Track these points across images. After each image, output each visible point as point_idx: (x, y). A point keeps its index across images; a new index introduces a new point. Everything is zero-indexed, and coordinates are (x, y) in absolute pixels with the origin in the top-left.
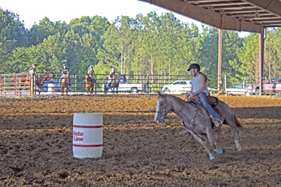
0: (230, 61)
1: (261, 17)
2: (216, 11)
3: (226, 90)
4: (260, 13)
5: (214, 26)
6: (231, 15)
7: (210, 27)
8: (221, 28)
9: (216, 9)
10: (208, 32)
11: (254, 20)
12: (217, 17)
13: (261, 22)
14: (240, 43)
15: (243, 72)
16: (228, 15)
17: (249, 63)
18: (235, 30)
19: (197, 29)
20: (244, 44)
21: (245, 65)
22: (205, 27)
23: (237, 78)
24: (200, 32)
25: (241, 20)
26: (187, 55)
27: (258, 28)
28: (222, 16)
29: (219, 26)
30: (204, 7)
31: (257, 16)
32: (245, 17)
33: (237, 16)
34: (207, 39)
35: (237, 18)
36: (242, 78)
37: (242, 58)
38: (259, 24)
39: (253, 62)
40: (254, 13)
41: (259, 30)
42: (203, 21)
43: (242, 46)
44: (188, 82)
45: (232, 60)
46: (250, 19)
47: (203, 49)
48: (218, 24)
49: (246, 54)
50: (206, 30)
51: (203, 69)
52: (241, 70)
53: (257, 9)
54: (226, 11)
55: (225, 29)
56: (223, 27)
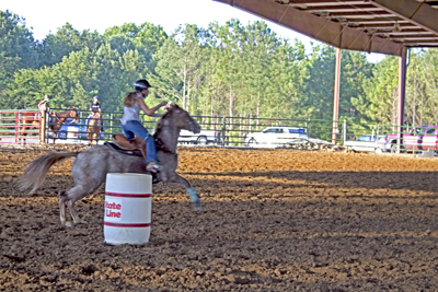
0: (352, 99)
1: (403, 31)
2: (332, 20)
3: (346, 143)
4: (402, 25)
5: (330, 43)
6: (356, 27)
7: (323, 46)
8: (339, 47)
9: (333, 17)
10: (320, 53)
11: (391, 36)
12: (334, 29)
13: (402, 40)
14: (369, 72)
15: (373, 116)
16: (351, 26)
17: (382, 103)
18: (362, 50)
19: (303, 47)
20: (375, 73)
21: (376, 106)
22: (315, 45)
23: (363, 125)
24: (306, 53)
25: (371, 36)
26: (285, 87)
27: (398, 47)
28: (342, 27)
29: (337, 43)
30: (314, 14)
31: (397, 30)
32: (378, 31)
33: (366, 28)
34: (317, 63)
35: (366, 31)
36: (371, 126)
37: (371, 95)
38: (399, 42)
39: (389, 101)
40: (392, 25)
41: (399, 51)
42: (312, 36)
43: (372, 75)
44: (286, 129)
45: (356, 97)
46: (385, 34)
47: (311, 78)
48: (336, 41)
49: (378, 89)
50: (316, 49)
51: (311, 110)
52: (369, 113)
53: (396, 19)
54: (348, 20)
55: (347, 48)
56: (342, 45)
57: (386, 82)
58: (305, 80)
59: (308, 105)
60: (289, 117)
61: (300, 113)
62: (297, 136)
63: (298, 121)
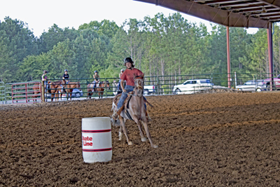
0: (240, 58)
1: (268, 12)
2: (222, 9)
3: (237, 87)
4: (267, 8)
5: (222, 24)
6: (238, 12)
7: (218, 25)
8: (228, 25)
9: (223, 7)
10: (217, 30)
11: (261, 16)
12: (223, 14)
13: (268, 18)
14: (250, 39)
16: (235, 12)
17: (259, 59)
18: (243, 26)
19: (205, 28)
20: (253, 41)
21: (255, 61)
22: (213, 26)
23: (248, 74)
24: (208, 31)
25: (248, 17)
26: (196, 54)
27: (266, 23)
28: (228, 13)
30: (210, 6)
31: (264, 12)
32: (252, 13)
33: (244, 12)
34: (215, 37)
35: (244, 14)
36: (253, 75)
37: (251, 55)
39: (263, 58)
40: (261, 9)
41: (266, 26)
42: (211, 20)
43: (251, 42)
44: (198, 81)
46: (257, 15)
48: (226, 22)
49: (256, 51)
50: (214, 28)
51: (213, 67)
52: (251, 67)
53: (263, 5)
54: (232, 8)
55: (233, 26)
56: (230, 24)
57: (261, 45)
58: (209, 49)
59: (212, 64)
60: (200, 73)
61: (207, 70)
62: (206, 84)
63: (206, 75)
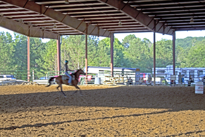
0: (36, 60)
1: (58, 28)
2: (25, 23)
3: (34, 81)
4: (57, 25)
5: (24, 34)
6: (36, 26)
7: (20, 35)
8: (29, 36)
9: (25, 22)
10: (19, 39)
11: (53, 30)
12: (26, 28)
13: (58, 32)
14: (43, 47)
15: (46, 68)
16: (34, 26)
17: (50, 61)
18: (40, 37)
19: (11, 36)
20: (46, 48)
21: (47, 63)
22: (17, 35)
23: (42, 72)
24: (13, 39)
25: (43, 30)
26: (3, 56)
27: (56, 35)
28: (29, 27)
29: (28, 34)
30: (16, 21)
31: (55, 27)
32: (47, 28)
33: (41, 27)
34: (18, 44)
35: (41, 28)
36: (45, 72)
37: (44, 58)
38: (56, 33)
39: (53, 60)
40: (53, 25)
41: (56, 37)
42: (15, 31)
43: (45, 49)
44: (5, 76)
46: (50, 29)
47: (16, 51)
48: (27, 33)
49: (48, 55)
50: (17, 37)
51: (16, 66)
52: (44, 66)
53: (55, 22)
54: (32, 23)
55: (32, 36)
56: (30, 35)
57: (51, 51)
58: (13, 52)
59: (15, 64)
60: (6, 70)
61: (11, 68)
62: (10, 79)
63: (11, 72)
